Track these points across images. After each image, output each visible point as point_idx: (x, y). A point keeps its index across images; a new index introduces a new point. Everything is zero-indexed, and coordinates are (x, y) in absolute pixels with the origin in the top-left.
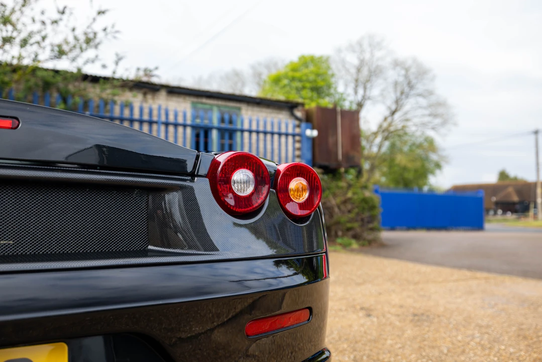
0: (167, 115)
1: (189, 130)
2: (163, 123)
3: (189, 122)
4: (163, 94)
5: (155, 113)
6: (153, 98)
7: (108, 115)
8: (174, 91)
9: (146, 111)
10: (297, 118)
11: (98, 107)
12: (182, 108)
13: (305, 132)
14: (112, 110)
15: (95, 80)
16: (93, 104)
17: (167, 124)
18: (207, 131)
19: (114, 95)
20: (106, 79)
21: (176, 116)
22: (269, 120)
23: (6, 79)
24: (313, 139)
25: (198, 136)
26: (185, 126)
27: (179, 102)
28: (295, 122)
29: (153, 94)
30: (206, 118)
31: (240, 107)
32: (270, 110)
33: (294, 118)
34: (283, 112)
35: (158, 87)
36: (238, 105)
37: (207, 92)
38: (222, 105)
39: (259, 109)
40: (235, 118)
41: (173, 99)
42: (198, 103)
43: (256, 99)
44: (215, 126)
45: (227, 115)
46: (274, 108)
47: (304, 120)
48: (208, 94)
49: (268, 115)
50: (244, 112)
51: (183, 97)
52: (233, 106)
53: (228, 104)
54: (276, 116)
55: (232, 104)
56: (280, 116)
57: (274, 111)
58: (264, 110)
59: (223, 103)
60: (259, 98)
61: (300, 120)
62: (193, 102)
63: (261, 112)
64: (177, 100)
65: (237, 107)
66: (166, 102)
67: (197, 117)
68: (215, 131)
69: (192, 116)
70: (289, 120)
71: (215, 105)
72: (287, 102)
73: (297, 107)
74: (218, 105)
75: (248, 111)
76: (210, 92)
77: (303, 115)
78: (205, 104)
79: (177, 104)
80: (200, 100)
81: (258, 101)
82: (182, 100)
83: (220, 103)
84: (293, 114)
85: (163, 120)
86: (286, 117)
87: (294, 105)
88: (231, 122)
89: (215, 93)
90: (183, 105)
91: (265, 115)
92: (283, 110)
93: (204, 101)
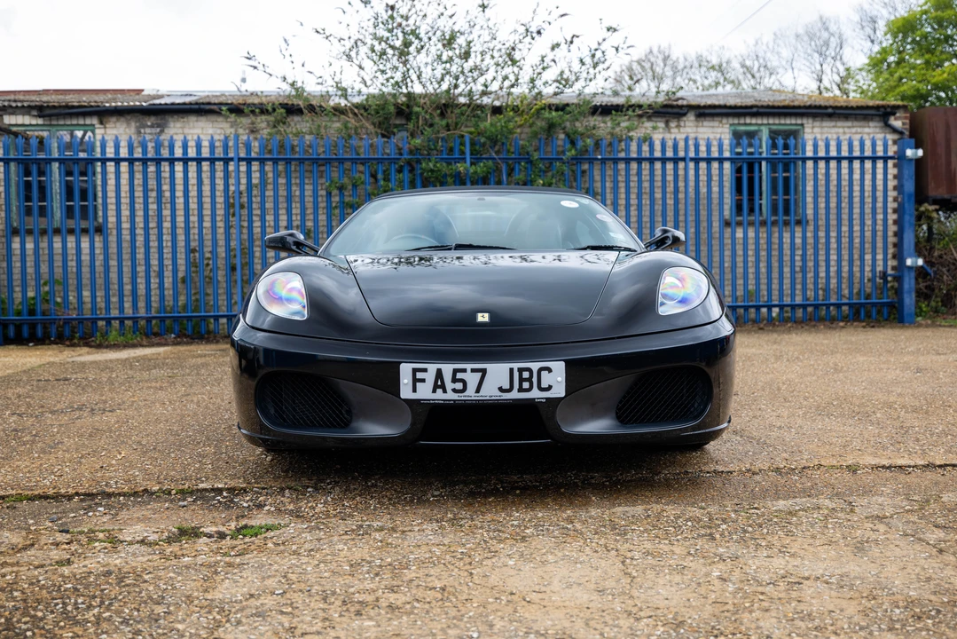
0: (697, 146)
1: (727, 165)
2: (692, 159)
3: (727, 154)
4: (691, 116)
5: (681, 144)
6: (678, 126)
7: (623, 155)
8: (705, 112)
9: (670, 143)
10: (895, 130)
11: (610, 144)
12: (718, 134)
13: (904, 153)
14: (627, 150)
15: (606, 110)
16: (605, 143)
17: (697, 160)
18: (752, 164)
19: (629, 129)
20: (618, 108)
21: (709, 146)
23: (511, 125)
24: (918, 161)
25: (739, 170)
26: (721, 160)
27: (713, 127)
28: (891, 137)
29: (678, 121)
30: (750, 145)
31: (802, 125)
32: (849, 124)
33: (888, 130)
34: (871, 124)
35: (685, 110)
36: (799, 122)
37: (752, 107)
38: (774, 124)
39: (833, 124)
40: (792, 142)
41: (705, 123)
42: (739, 124)
43: (826, 107)
44: (764, 155)
45: (780, 138)
46: (856, 119)
47: (907, 133)
48: (755, 110)
49: (846, 130)
50: (807, 130)
51: (720, 119)
52: (791, 124)
53: (783, 122)
54: (859, 130)
55: (788, 121)
56: (867, 130)
57: (856, 123)
58: (839, 124)
59: (777, 121)
60: (831, 107)
61: (901, 133)
62: (731, 125)
63: (834, 127)
64: (711, 124)
65: (796, 125)
66: (694, 129)
67: (738, 144)
68: (764, 164)
69: (731, 145)
70: (881, 136)
71: (764, 127)
72: (877, 108)
73: (894, 114)
74: (769, 124)
75: (813, 127)
76: (757, 106)
77: (903, 124)
78: (750, 124)
79: (710, 130)
80: (742, 121)
81: (830, 110)
82: (716, 124)
83: (771, 121)
84: (887, 125)
85: (692, 155)
86: (878, 130)
87: (889, 110)
88: (786, 147)
89: (762, 107)
90: (720, 130)
91: (841, 130)
92: (872, 120)
93: (748, 120)
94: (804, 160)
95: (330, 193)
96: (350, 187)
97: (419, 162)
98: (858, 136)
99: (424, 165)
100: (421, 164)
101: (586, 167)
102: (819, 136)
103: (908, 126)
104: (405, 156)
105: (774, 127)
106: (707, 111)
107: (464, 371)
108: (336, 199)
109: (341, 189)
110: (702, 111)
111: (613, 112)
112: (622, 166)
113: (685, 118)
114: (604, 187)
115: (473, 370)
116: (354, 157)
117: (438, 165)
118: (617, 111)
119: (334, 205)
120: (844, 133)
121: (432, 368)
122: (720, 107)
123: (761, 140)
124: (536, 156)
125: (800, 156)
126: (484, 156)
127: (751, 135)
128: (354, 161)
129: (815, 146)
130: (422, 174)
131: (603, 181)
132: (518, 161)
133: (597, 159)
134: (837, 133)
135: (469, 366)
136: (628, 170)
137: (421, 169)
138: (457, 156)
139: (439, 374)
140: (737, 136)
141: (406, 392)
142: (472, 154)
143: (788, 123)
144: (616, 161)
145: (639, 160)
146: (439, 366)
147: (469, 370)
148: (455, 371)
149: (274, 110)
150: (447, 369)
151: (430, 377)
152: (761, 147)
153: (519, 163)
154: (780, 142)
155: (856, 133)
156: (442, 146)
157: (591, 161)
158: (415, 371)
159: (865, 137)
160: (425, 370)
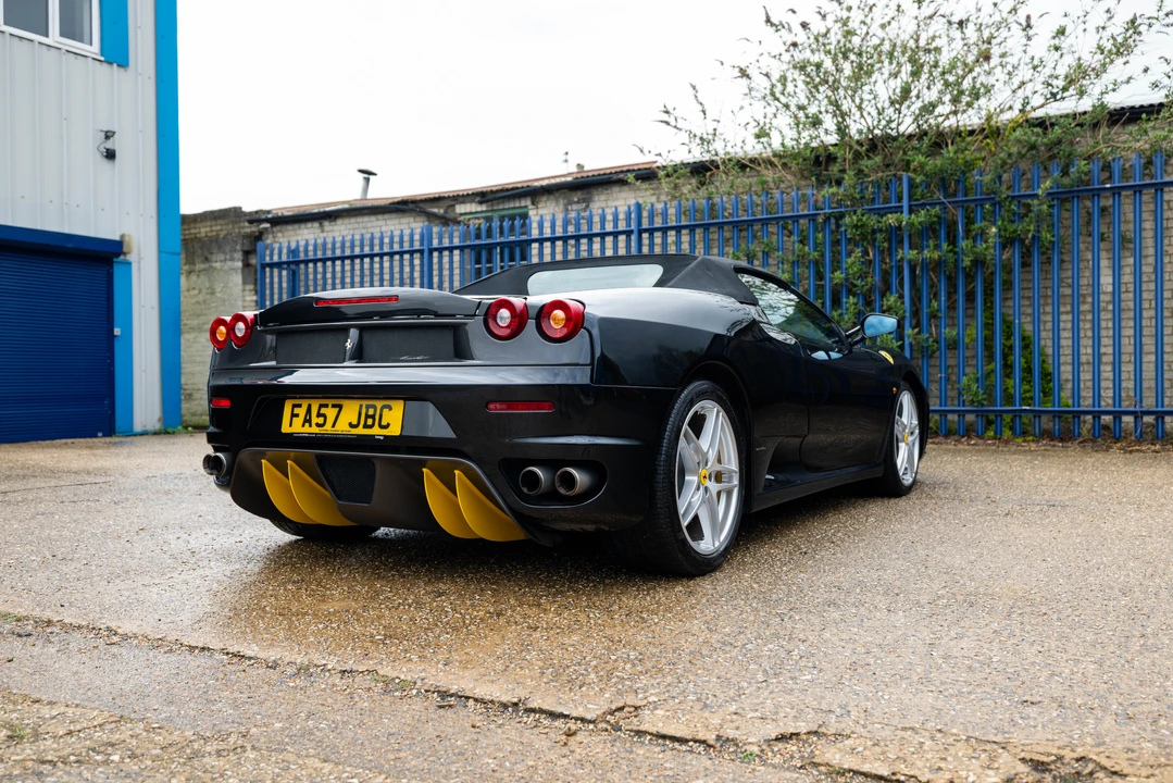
96: (760, 254)
97: (842, 216)
99: (848, 220)
100: (844, 218)
101: (1107, 202)
104: (826, 211)
109: (749, 256)
116: (765, 217)
117: (864, 219)
124: (1005, 193)
126: (929, 201)
128: (765, 222)
130: (845, 232)
131: (1138, 221)
132: (981, 203)
133: (1106, 189)
136: (1160, 203)
137: (846, 225)
138: (893, 205)
142: (910, 200)
144: (1137, 189)
149: (675, 171)
153: (982, 206)
156: (874, 193)
157: (1096, 193)
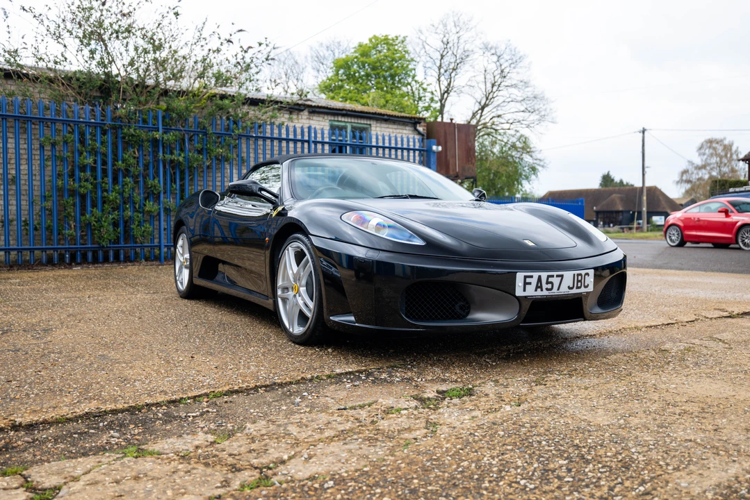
0: (315, 133)
1: (327, 147)
2: (313, 142)
3: (327, 140)
4: (306, 113)
5: (299, 131)
6: (298, 119)
7: (262, 135)
10: (419, 133)
11: (260, 127)
12: (322, 125)
13: (431, 148)
14: (272, 132)
15: (254, 102)
16: (257, 125)
17: (315, 142)
18: (341, 147)
19: (273, 117)
20: (263, 101)
22: (399, 135)
23: (193, 106)
24: (439, 153)
27: (319, 121)
28: (417, 137)
29: (298, 114)
30: (340, 135)
31: (370, 125)
32: (395, 127)
33: (416, 132)
34: (407, 128)
35: (303, 108)
36: (368, 123)
37: (343, 110)
38: (354, 123)
39: (387, 126)
40: (364, 135)
41: (314, 118)
42: (334, 121)
43: (384, 115)
44: (348, 142)
45: (357, 131)
46: (399, 124)
47: (425, 135)
48: (344, 112)
49: (394, 131)
50: (373, 128)
51: (323, 116)
52: (364, 124)
53: (359, 121)
54: (401, 131)
55: (363, 121)
56: (405, 131)
57: (399, 127)
58: (391, 126)
59: (356, 121)
60: (387, 115)
61: (423, 135)
62: (330, 120)
63: (388, 128)
64: (318, 119)
65: (367, 124)
66: (308, 121)
67: (333, 134)
68: (348, 148)
69: (329, 134)
70: (411, 136)
71: (349, 123)
72: (410, 118)
73: (420, 123)
74: (351, 122)
75: (376, 127)
76: (346, 110)
77: (424, 130)
78: (341, 121)
79: (317, 123)
80: (336, 119)
81: (386, 117)
82: (321, 119)
83: (353, 121)
84: (416, 129)
85: (313, 139)
86: (410, 132)
87: (416, 120)
88: (361, 138)
89: (349, 110)
90: (323, 123)
91: (391, 130)
92: (407, 125)
93: (340, 119)
94: (371, 147)
95: (43, 147)
96: (62, 143)
97: (121, 127)
98: (400, 135)
99: (125, 130)
100: (122, 129)
102: (379, 133)
103: (425, 131)
104: (109, 122)
105: (354, 125)
106: (317, 110)
107: (553, 276)
108: (48, 153)
109: (53, 145)
110: (314, 109)
111: (260, 104)
112: (260, 142)
113: (302, 113)
114: (248, 156)
115: (558, 276)
116: (65, 119)
117: (137, 132)
118: (262, 103)
119: (46, 157)
120: (393, 132)
121: (536, 275)
122: (324, 108)
123: (346, 132)
124: (210, 131)
125: (369, 144)
126: (173, 128)
127: (341, 128)
128: (65, 122)
129: (377, 139)
130: (124, 138)
131: (248, 153)
132: (196, 133)
133: (253, 137)
134: (389, 132)
135: (555, 274)
136: (264, 145)
137: (122, 133)
138: (151, 126)
139: (540, 279)
140: (333, 128)
141: (519, 292)
143: (362, 122)
144: (265, 139)
145: (272, 139)
146: (540, 274)
147: (555, 276)
148: (549, 277)
150: (544, 275)
151: (534, 281)
152: (346, 137)
153: (198, 135)
154: (358, 134)
155: (399, 133)
156: (139, 117)
157: (248, 137)
158: (526, 277)
159: (404, 136)
160: (531, 277)
